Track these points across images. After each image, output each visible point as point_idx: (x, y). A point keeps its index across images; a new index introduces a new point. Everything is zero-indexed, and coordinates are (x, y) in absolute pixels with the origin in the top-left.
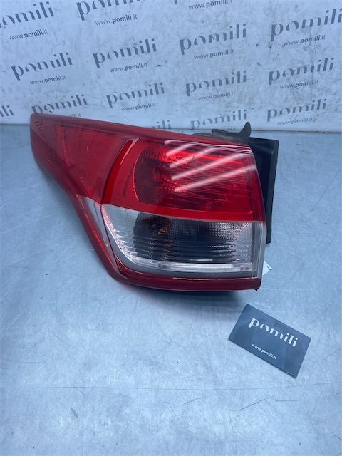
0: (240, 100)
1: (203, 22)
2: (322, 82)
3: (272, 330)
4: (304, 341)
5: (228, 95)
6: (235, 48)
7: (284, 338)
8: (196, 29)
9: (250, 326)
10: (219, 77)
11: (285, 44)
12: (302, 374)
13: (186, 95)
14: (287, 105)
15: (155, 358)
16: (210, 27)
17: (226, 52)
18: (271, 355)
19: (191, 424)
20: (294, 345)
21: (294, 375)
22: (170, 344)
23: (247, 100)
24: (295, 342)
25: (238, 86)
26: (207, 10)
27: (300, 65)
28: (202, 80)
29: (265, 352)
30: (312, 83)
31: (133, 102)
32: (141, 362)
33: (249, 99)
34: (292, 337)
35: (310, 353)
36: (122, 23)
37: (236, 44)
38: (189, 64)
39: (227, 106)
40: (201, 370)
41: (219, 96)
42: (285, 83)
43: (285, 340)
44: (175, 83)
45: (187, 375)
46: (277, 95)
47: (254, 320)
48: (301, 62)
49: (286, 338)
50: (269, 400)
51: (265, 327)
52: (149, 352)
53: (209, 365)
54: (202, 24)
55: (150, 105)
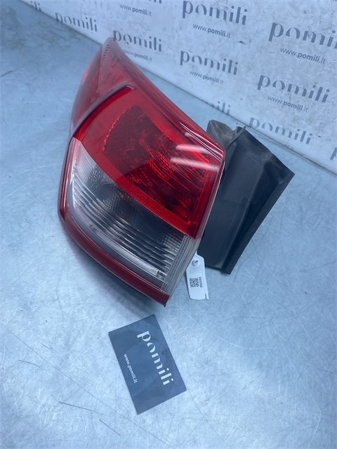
0: (310, 121)
1: (305, 12)
3: (157, 355)
4: (178, 386)
5: (299, 108)
6: (329, 58)
7: (161, 370)
8: (295, 17)
9: (138, 336)
10: (298, 84)
12: (148, 416)
13: (256, 87)
15: (31, 303)
16: (311, 22)
17: (316, 59)
18: (134, 376)
19: (9, 380)
20: (165, 383)
21: (140, 410)
22: (54, 301)
23: (318, 124)
24: (168, 382)
25: (314, 104)
28: (279, 78)
29: (131, 369)
31: (203, 70)
32: (17, 298)
33: (321, 123)
34: (170, 374)
35: (174, 401)
37: (331, 54)
38: (272, 55)
39: (294, 120)
40: (60, 342)
41: (290, 105)
43: (160, 373)
44: (250, 69)
45: (44, 337)
47: (147, 333)
49: (164, 371)
50: (94, 414)
51: (151, 347)
52: (31, 295)
53: (70, 343)
54: (303, 15)
55: (217, 80)
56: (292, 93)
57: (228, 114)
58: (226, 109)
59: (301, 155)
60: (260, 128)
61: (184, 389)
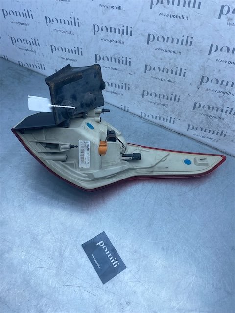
0: (173, 112)
1: (161, 59)
2: (226, 121)
3: (109, 252)
4: (122, 267)
5: (166, 106)
6: (177, 81)
7: (112, 260)
8: (156, 61)
9: (98, 244)
10: (163, 94)
11: (208, 90)
12: (109, 284)
13: (141, 97)
14: (201, 126)
15: (37, 236)
16: (165, 64)
17: (170, 81)
18: (98, 265)
19: (33, 278)
20: (115, 266)
21: (104, 282)
22: (49, 232)
23: (177, 113)
24: (117, 265)
25: (174, 103)
26: (165, 54)
27: (214, 105)
29: (96, 262)
30: (220, 118)
32: (29, 234)
33: (179, 113)
34: (117, 261)
35: (121, 275)
36: (115, 43)
37: (178, 79)
38: (147, 80)
39: (164, 112)
40: (57, 254)
41: (161, 104)
42: (203, 112)
43: (112, 261)
44: (137, 87)
45: (48, 253)
46: (196, 117)
47: (102, 242)
48: (215, 104)
49: (113, 260)
50: (81, 288)
51: (105, 249)
52: (36, 231)
53: (62, 254)
54: (160, 61)
55: (120, 94)
56: (161, 98)
57: (128, 111)
58: (126, 109)
59: (171, 130)
60: (147, 117)
61: (126, 268)
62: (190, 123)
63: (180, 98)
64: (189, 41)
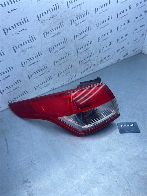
0: (73, 72)
1: (59, 55)
2: (92, 59)
3: (127, 125)
5: (70, 72)
6: (69, 59)
7: (131, 126)
8: (57, 57)
9: (122, 128)
11: (81, 53)
12: (141, 131)
13: (58, 77)
14: (85, 69)
15: (108, 149)
16: (61, 56)
17: (67, 61)
18: (132, 131)
19: (129, 157)
20: (134, 126)
22: (109, 143)
23: (75, 71)
25: (72, 69)
26: (59, 52)
27: (86, 57)
28: (62, 71)
29: (130, 131)
30: (90, 60)
31: (43, 86)
32: (106, 152)
34: (132, 124)
36: (36, 63)
37: (69, 58)
38: (57, 68)
39: (70, 75)
41: (67, 73)
42: (84, 63)
44: (54, 75)
45: (119, 147)
46: (82, 67)
48: (86, 56)
51: (125, 126)
53: (121, 142)
55: (48, 84)
57: (56, 89)
58: (54, 88)
60: (65, 84)
61: (136, 123)
62: (81, 71)
63: (73, 64)
64: (66, 40)
